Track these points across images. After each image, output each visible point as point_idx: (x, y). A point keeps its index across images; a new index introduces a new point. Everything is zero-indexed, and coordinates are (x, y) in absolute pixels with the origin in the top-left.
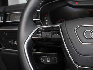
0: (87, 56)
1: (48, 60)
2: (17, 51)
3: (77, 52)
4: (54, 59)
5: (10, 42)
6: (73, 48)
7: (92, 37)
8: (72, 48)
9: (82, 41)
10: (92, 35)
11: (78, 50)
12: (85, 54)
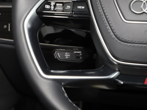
0: (134, 45)
1: (67, 55)
2: (12, 40)
3: (117, 38)
4: (77, 53)
5: (5, 26)
6: (110, 30)
7: (145, 11)
8: (108, 30)
9: (127, 18)
10: (145, 7)
11: (118, 33)
12: (130, 40)
